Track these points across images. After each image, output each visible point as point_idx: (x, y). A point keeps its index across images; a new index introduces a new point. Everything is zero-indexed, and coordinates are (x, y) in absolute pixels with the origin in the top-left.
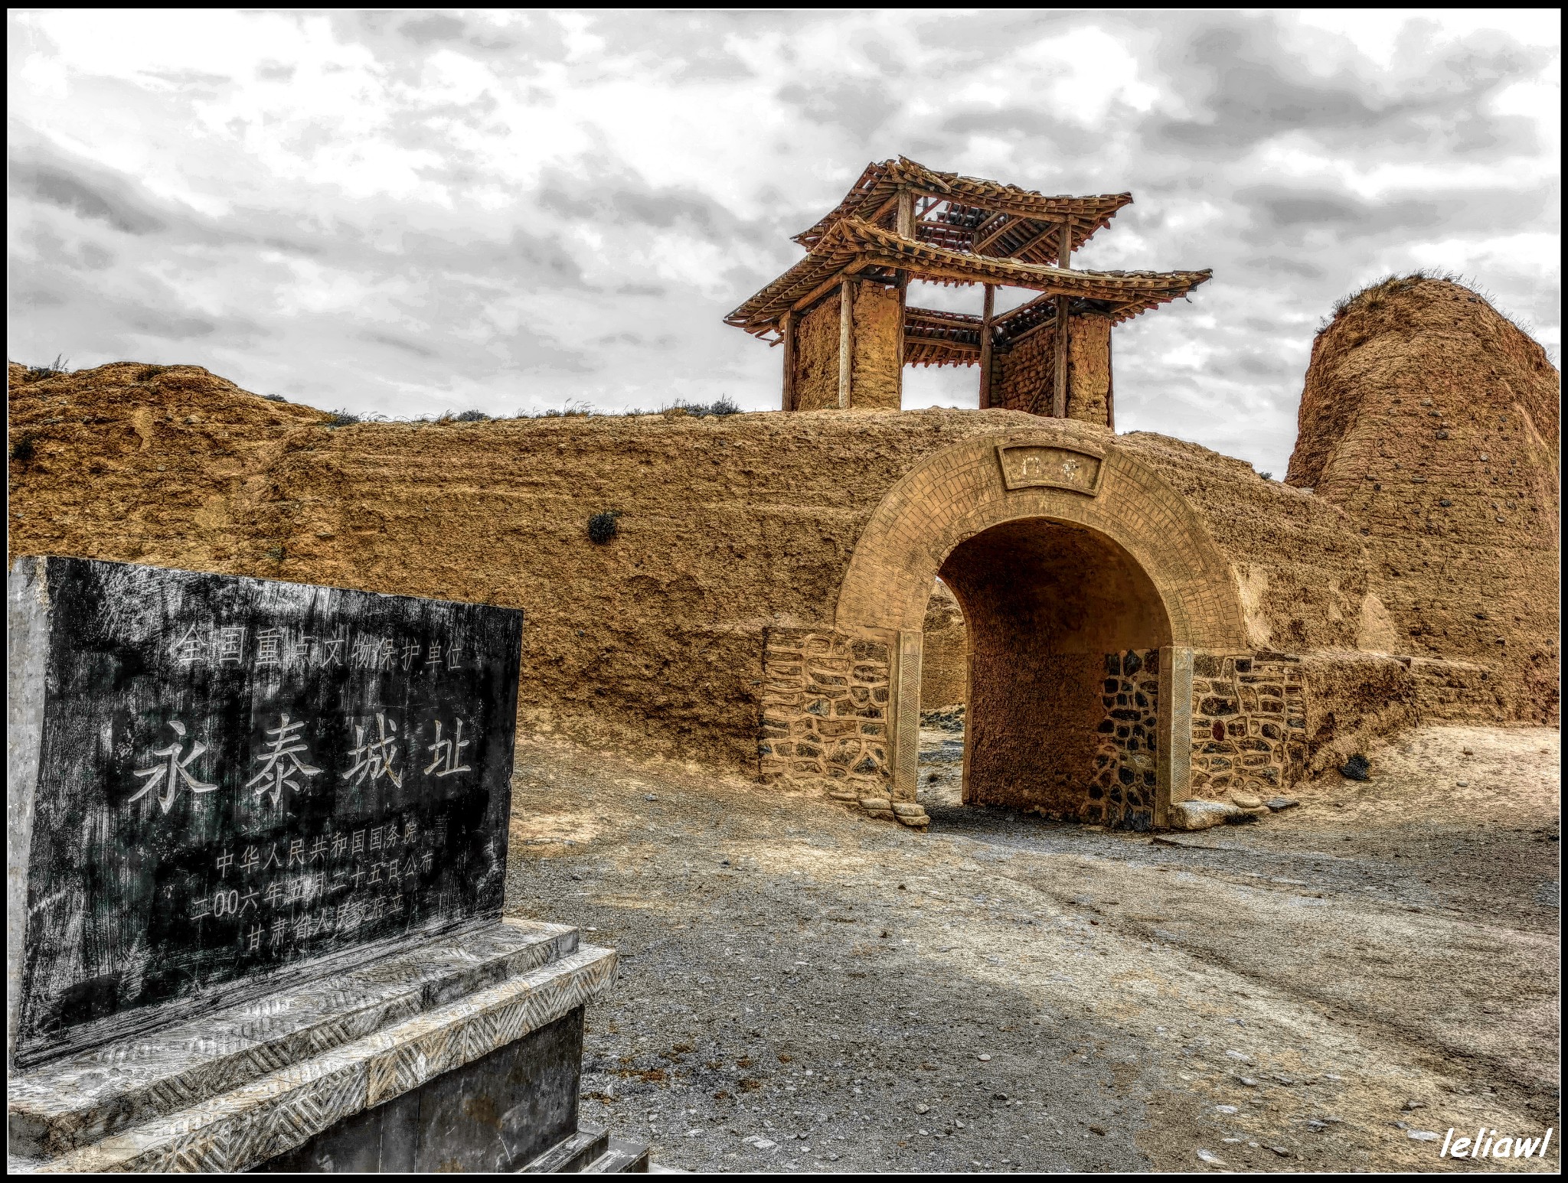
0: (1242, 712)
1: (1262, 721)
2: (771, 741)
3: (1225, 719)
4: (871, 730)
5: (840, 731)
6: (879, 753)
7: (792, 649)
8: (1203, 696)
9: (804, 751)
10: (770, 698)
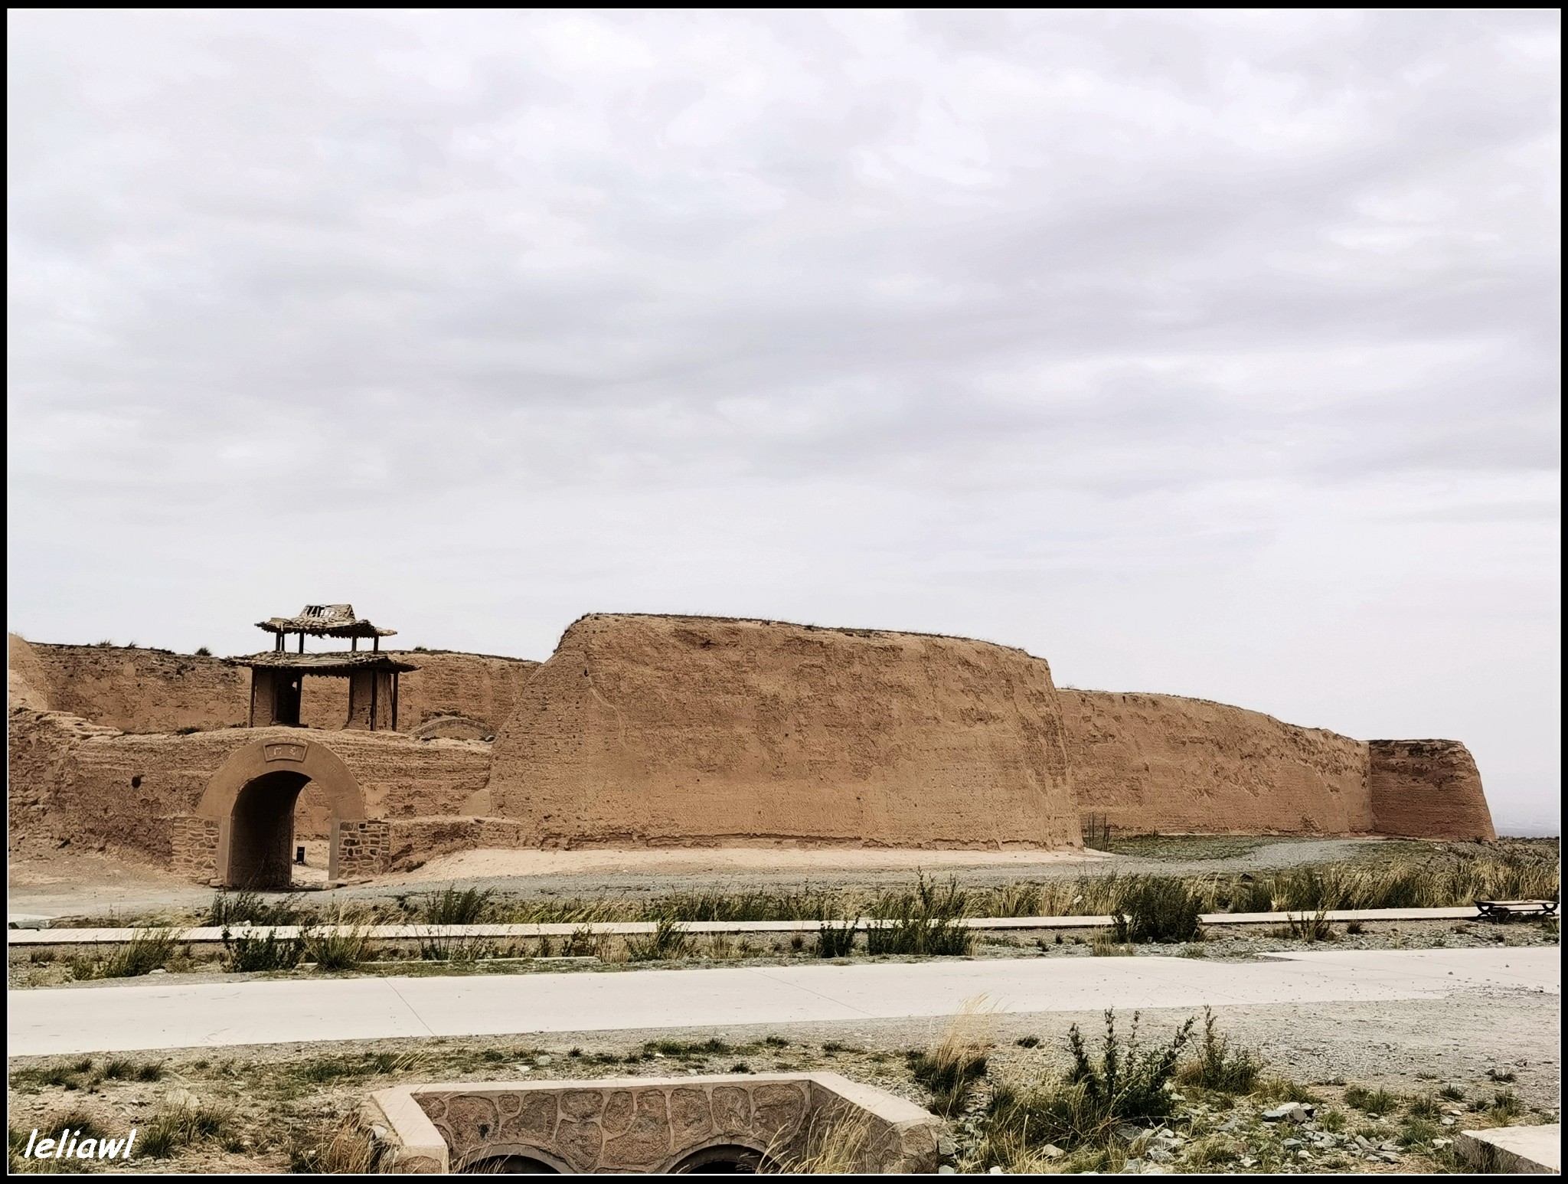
0: (361, 844)
1: (370, 848)
2: (174, 857)
3: (353, 848)
4: (213, 853)
5: (200, 853)
6: (214, 861)
7: (183, 825)
8: (345, 839)
9: (187, 861)
10: (174, 843)
